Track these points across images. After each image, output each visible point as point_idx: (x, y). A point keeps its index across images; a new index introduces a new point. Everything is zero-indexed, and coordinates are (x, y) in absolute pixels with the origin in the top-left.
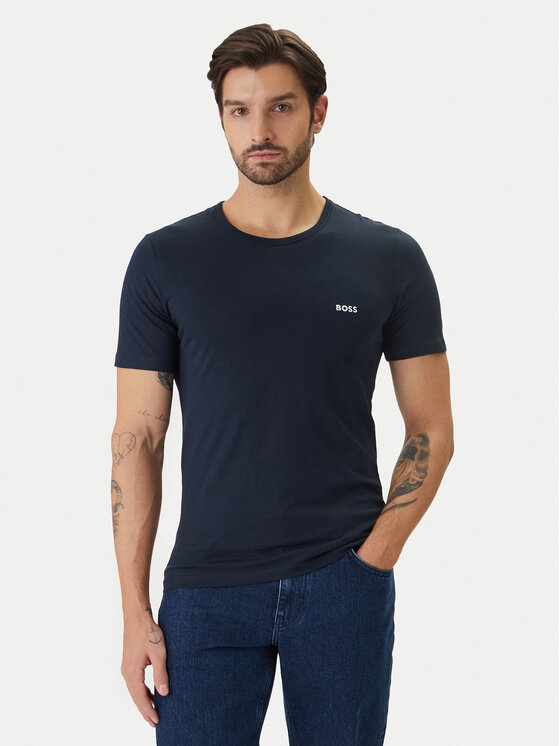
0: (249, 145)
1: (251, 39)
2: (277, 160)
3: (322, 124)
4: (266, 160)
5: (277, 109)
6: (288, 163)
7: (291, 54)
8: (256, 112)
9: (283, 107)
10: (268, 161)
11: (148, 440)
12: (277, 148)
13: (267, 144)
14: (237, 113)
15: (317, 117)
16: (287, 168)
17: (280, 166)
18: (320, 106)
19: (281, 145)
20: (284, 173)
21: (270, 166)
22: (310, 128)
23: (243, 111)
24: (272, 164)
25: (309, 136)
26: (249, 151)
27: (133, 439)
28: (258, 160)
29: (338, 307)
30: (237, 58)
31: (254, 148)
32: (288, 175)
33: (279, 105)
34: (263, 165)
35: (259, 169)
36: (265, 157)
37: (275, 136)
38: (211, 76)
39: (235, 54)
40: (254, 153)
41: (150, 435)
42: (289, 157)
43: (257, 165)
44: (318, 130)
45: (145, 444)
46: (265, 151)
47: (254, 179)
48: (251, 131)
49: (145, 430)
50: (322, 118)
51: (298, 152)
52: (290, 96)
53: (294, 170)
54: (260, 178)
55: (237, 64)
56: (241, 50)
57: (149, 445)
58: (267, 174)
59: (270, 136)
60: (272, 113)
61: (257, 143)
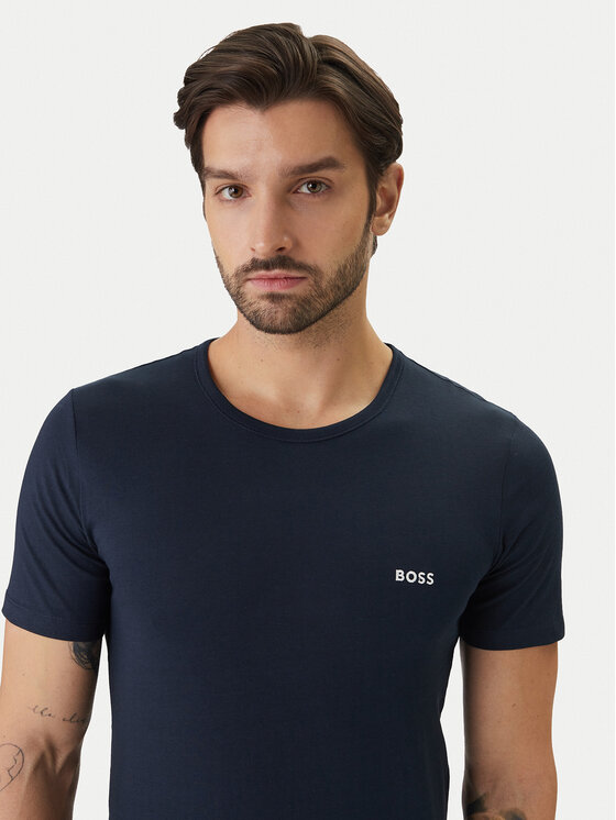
0: (246, 259)
1: (255, 48)
2: (299, 290)
3: (391, 216)
4: (277, 288)
5: (305, 189)
6: (322, 295)
7: (337, 82)
8: (261, 195)
9: (314, 185)
10: (282, 291)
11: (48, 756)
12: (301, 266)
13: (281, 260)
14: (226, 194)
15: (381, 204)
16: (319, 305)
17: (305, 302)
18: (387, 184)
19: (309, 260)
20: (313, 314)
21: (285, 301)
22: (367, 226)
23: (239, 191)
24: (289, 297)
25: (364, 241)
26: (247, 270)
27: (19, 758)
28: (264, 288)
29: (399, 575)
30: (226, 85)
31: (255, 265)
32: (322, 316)
33: (306, 181)
34: (273, 297)
35: (264, 304)
36: (276, 284)
37: (297, 244)
38: (180, 120)
39: (222, 76)
40: (253, 275)
41: (52, 749)
42: (324, 284)
43: (262, 297)
44: (384, 228)
45: (40, 765)
46: (276, 272)
47: (256, 321)
48: (251, 232)
49: (42, 741)
50: (391, 204)
51: (341, 273)
52: (330, 163)
53: (334, 305)
54: (266, 322)
55: (227, 98)
56: (234, 67)
57: (49, 763)
58: (280, 314)
59: (286, 242)
60: (293, 198)
61: (260, 257)
